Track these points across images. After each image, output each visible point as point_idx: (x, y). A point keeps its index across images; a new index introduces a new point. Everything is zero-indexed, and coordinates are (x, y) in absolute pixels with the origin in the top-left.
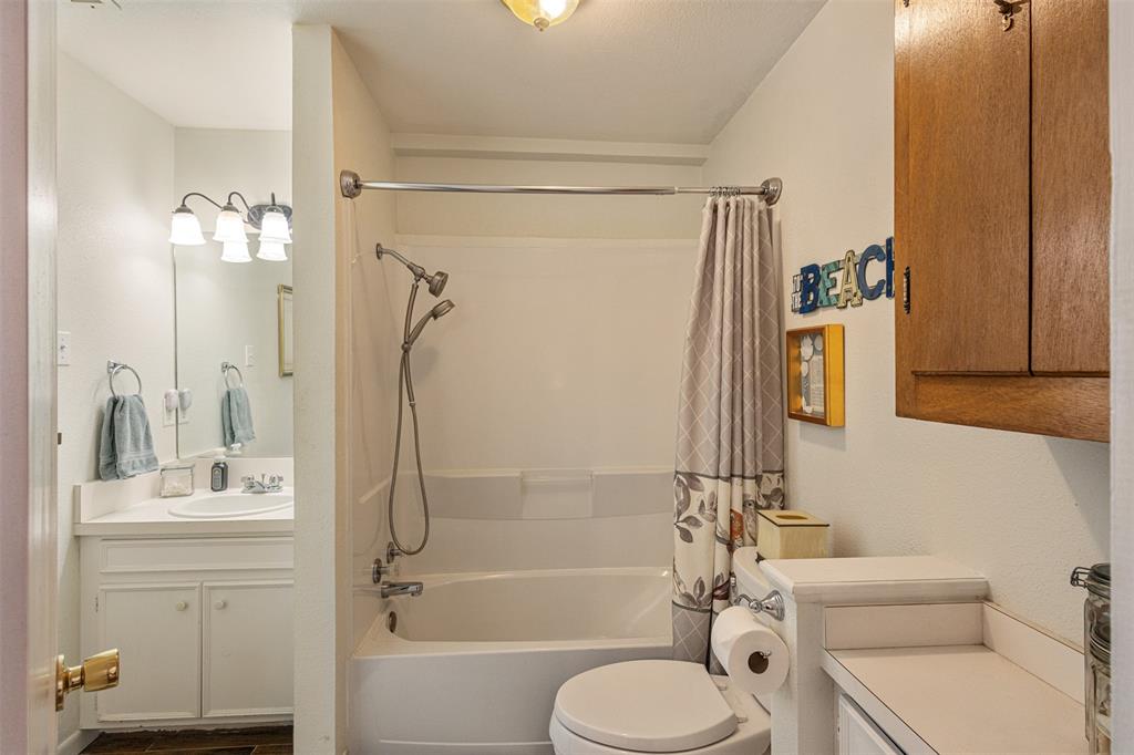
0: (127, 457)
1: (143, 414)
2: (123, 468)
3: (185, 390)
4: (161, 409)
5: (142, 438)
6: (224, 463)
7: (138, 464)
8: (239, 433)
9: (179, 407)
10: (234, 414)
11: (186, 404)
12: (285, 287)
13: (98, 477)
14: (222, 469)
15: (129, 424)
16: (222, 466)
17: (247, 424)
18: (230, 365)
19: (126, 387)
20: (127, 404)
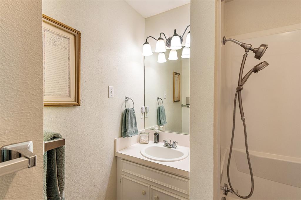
0: (129, 130)
1: (134, 115)
2: (128, 134)
3: (147, 107)
4: (140, 112)
5: (134, 123)
6: (158, 133)
7: (133, 132)
8: (162, 121)
9: (145, 112)
10: (161, 115)
11: (147, 111)
12: (175, 73)
13: (122, 136)
14: (157, 135)
15: (130, 119)
16: (157, 134)
17: (164, 118)
18: (159, 98)
19: (130, 106)
20: (130, 111)
